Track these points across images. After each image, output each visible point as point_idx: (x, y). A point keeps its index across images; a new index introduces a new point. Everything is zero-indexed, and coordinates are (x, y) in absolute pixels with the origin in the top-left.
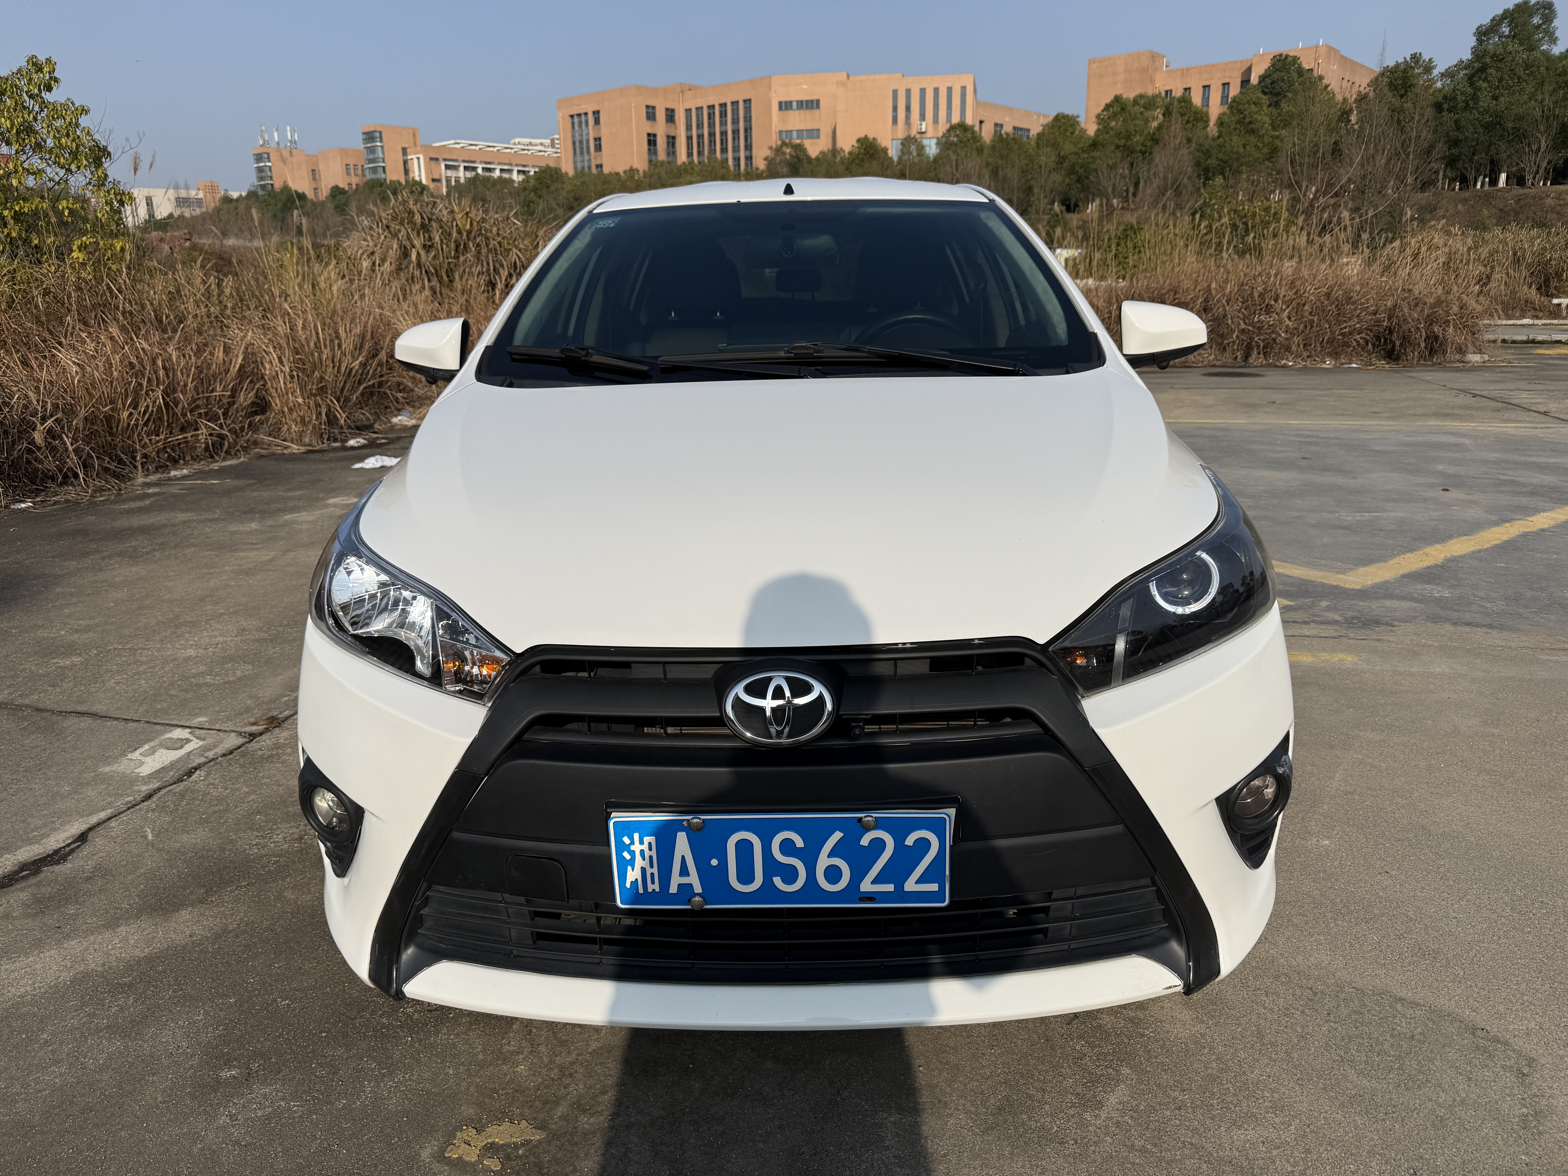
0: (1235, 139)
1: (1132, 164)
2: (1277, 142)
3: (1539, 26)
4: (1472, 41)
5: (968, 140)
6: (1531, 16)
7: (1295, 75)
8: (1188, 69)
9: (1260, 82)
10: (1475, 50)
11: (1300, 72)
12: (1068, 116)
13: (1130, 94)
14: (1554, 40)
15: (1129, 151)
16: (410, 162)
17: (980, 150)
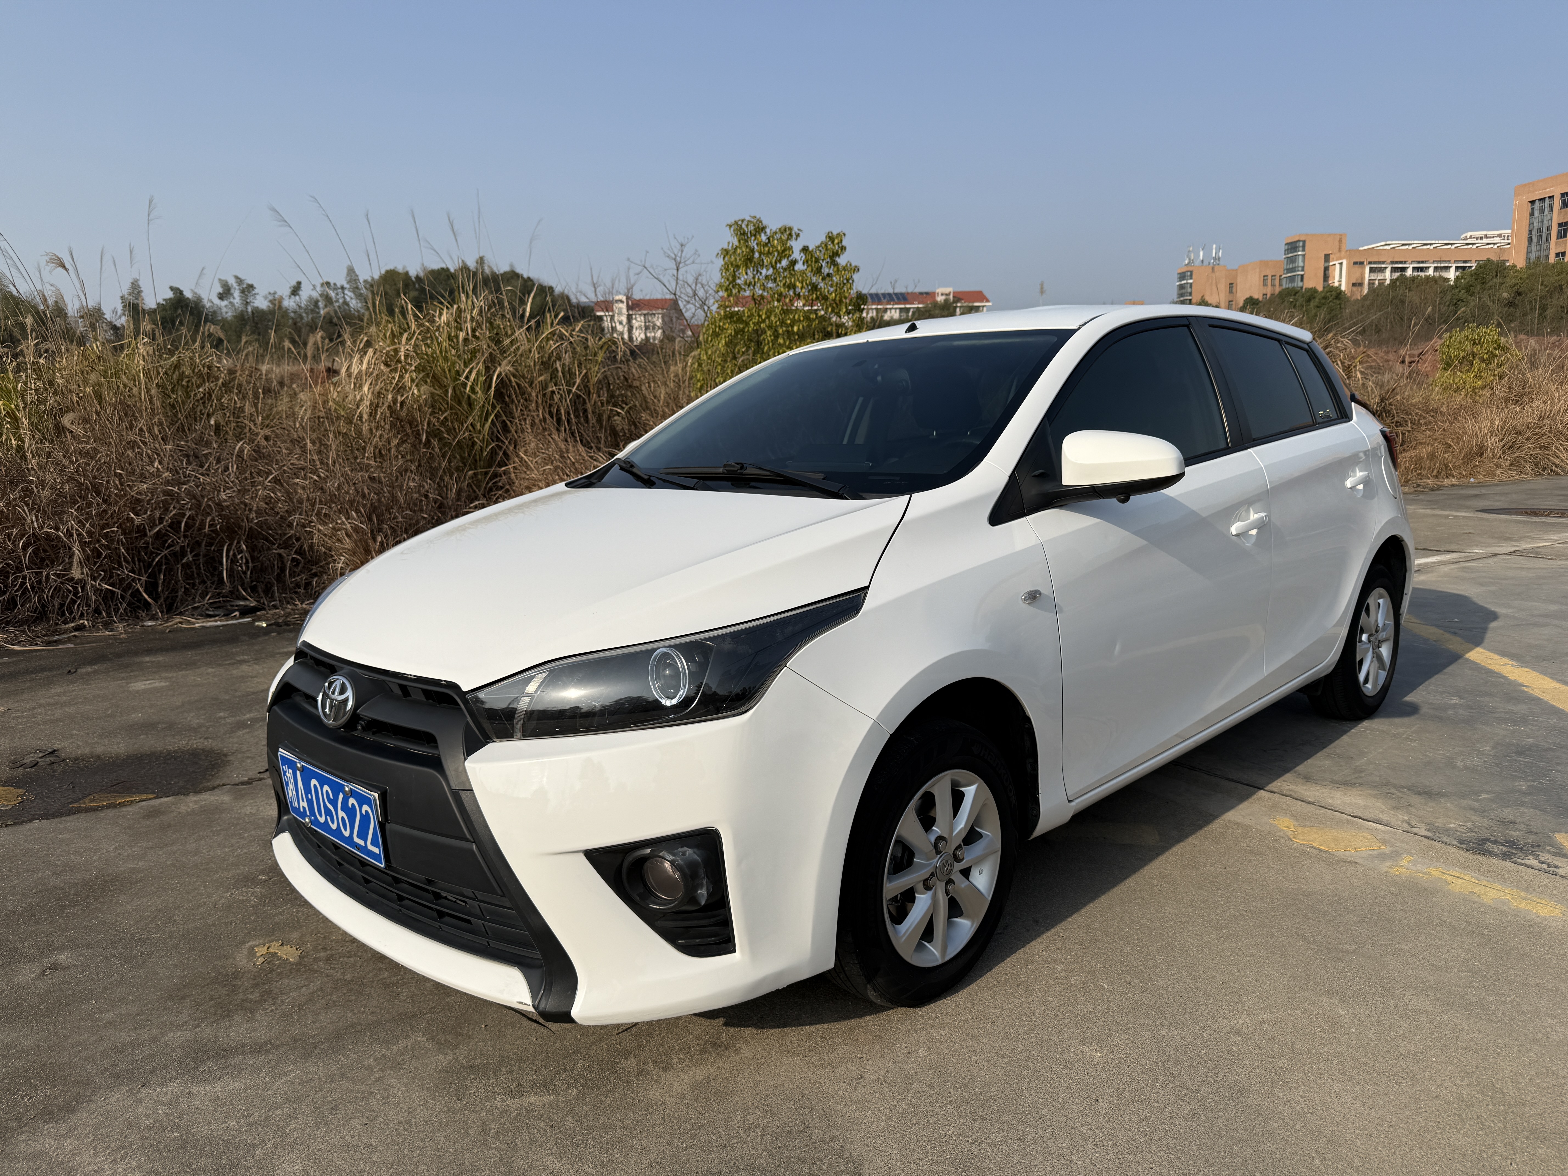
16: (1331, 269)
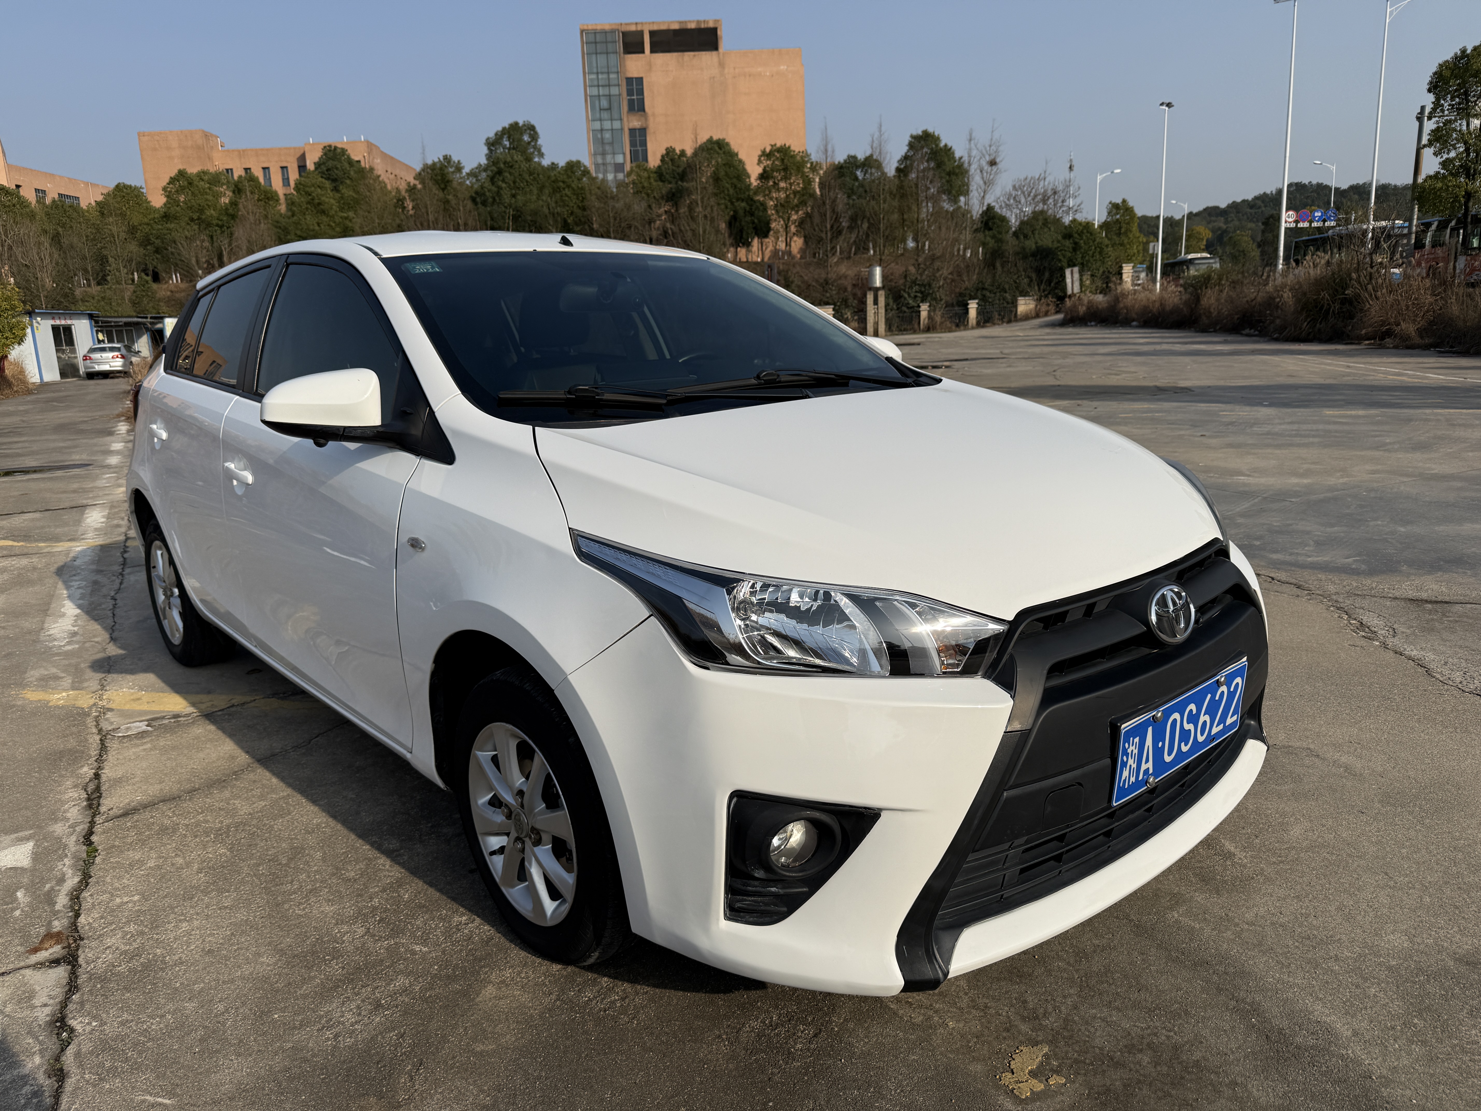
0: (308, 217)
1: (212, 237)
2: (347, 222)
3: (529, 143)
4: (485, 150)
5: (14, 205)
6: (522, 134)
7: (347, 165)
8: (244, 151)
9: (316, 168)
10: (489, 157)
11: (350, 162)
12: (130, 187)
13: (193, 170)
14: (541, 155)
15: (204, 224)
17: (32, 216)
